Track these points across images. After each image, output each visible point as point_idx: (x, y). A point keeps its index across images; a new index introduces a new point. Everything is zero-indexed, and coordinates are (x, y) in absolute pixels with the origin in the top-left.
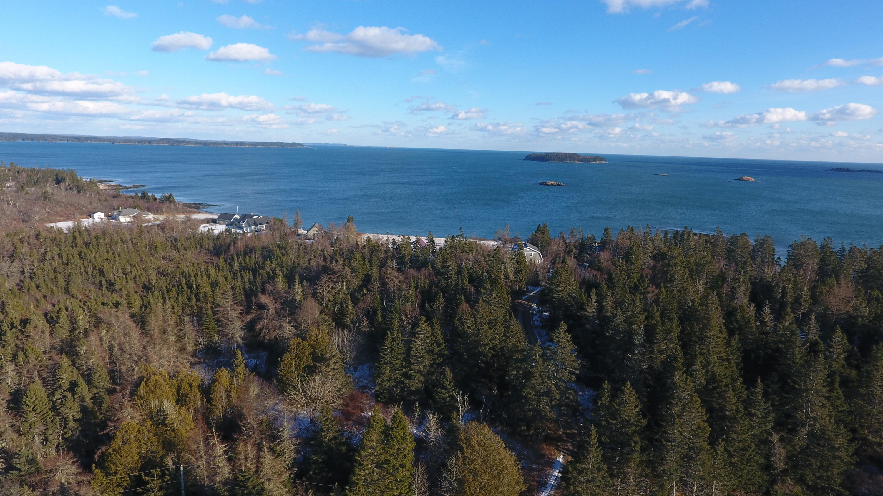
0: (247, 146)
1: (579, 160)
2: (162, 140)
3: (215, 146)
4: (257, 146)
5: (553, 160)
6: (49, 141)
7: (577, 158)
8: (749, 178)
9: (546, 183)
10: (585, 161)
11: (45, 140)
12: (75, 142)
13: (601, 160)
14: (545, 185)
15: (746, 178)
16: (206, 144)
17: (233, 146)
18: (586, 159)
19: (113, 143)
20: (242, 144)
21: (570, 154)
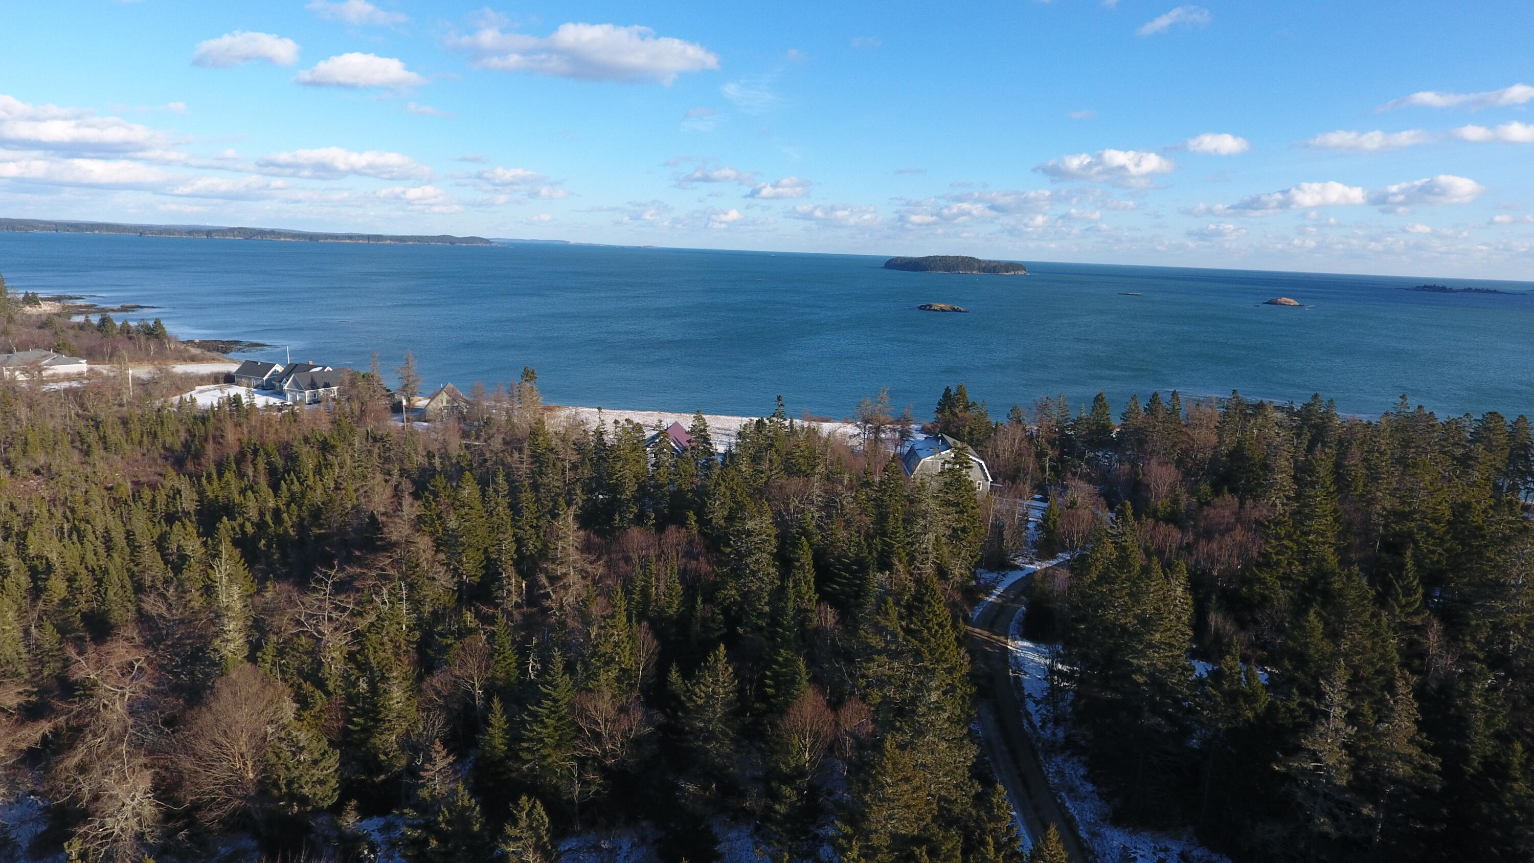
0: (388, 242)
1: (979, 270)
2: (231, 230)
3: (329, 241)
4: (404, 241)
5: (934, 269)
6: (21, 229)
7: (976, 265)
8: (1288, 300)
9: (931, 306)
10: (990, 271)
11: (14, 229)
12: (72, 233)
13: (1016, 270)
14: (929, 310)
15: (1283, 300)
16: (312, 238)
17: (361, 241)
18: (993, 268)
19: (141, 234)
20: (379, 238)
21: (962, 259)
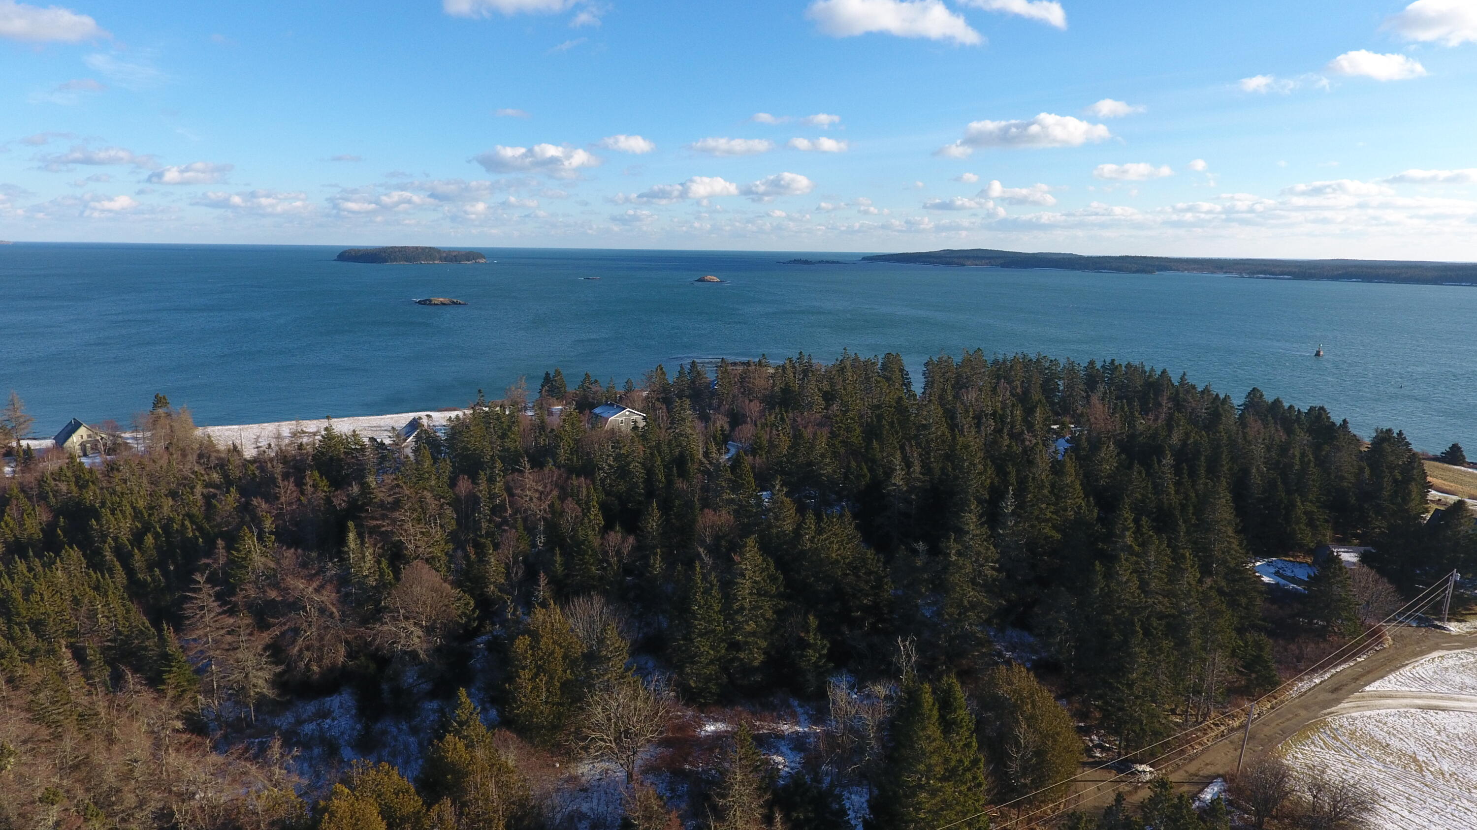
1: (441, 259)
5: (395, 260)
8: (712, 277)
10: (451, 261)
13: (478, 258)
14: (430, 304)
15: (709, 277)
18: (453, 257)
21: (424, 249)
